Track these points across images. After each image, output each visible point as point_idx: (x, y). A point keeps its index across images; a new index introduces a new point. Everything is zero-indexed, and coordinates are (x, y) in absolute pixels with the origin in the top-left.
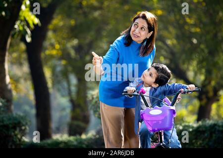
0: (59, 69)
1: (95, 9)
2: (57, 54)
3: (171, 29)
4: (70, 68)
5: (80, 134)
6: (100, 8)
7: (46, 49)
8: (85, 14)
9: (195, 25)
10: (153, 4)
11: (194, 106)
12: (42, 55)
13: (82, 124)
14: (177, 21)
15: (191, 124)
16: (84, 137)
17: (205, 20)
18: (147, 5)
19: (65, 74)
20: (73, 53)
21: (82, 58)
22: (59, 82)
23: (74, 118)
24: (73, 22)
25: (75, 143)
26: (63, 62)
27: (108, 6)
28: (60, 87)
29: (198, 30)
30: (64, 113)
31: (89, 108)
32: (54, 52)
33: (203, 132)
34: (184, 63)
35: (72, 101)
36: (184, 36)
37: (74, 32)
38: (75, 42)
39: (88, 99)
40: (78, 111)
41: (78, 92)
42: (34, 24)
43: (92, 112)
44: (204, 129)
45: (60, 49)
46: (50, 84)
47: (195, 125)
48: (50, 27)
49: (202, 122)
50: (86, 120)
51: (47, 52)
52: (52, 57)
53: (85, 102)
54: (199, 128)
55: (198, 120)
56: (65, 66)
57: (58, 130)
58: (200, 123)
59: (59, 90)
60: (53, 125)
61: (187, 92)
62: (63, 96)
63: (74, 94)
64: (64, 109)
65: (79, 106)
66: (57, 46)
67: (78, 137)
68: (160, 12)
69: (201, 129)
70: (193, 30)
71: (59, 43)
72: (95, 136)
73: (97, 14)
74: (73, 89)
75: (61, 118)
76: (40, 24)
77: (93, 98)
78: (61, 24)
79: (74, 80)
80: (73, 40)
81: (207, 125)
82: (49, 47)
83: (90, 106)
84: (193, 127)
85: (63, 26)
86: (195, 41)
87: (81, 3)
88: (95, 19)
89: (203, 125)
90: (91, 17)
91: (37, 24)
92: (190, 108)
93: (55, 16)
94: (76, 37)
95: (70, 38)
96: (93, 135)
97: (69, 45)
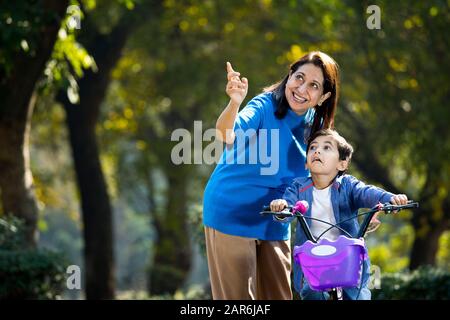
0: (130, 158)
1: (206, 38)
2: (129, 128)
3: (359, 81)
4: (153, 158)
5: (173, 292)
6: (217, 37)
7: (106, 118)
8: (187, 50)
9: (407, 74)
10: (323, 31)
11: (404, 238)
12: (99, 130)
13: (177, 273)
14: (372, 67)
15: (397, 275)
16: (179, 296)
17: (430, 64)
18: (311, 32)
19: (144, 169)
22: (131, 185)
23: (159, 259)
26: (140, 145)
27: (233, 33)
28: (133, 196)
29: (414, 84)
30: (140, 249)
31: (192, 239)
32: (122, 124)
33: (423, 292)
34: (384, 151)
35: (156, 224)
36: (384, 97)
37: (164, 84)
38: (166, 104)
39: (189, 222)
41: (169, 207)
42: (83, 68)
43: (196, 248)
44: (424, 286)
45: (135, 118)
46: (112, 190)
47: (406, 278)
48: (116, 73)
49: (421, 272)
50: (185, 264)
51: (108, 125)
52: (117, 133)
53: (183, 227)
54: (413, 283)
55: (412, 267)
56: (144, 153)
57: (128, 283)
58: (416, 273)
59: (130, 202)
60: (118, 273)
61: (391, 210)
62: (138, 213)
63: (161, 209)
64: (139, 240)
65: (170, 234)
66: (129, 113)
67: (168, 296)
68: (336, 46)
69: (417, 286)
70: (403, 84)
71: (133, 107)
72: (202, 296)
73: (209, 49)
74: (160, 199)
75: (133, 258)
76: (95, 68)
77: (199, 219)
78: (136, 67)
79: (160, 182)
80: (161, 100)
81: (431, 279)
82: (111, 113)
83: (193, 236)
84: (401, 282)
85: (139, 73)
86: (406, 106)
87: (177, 27)
88: (206, 59)
89: (421, 278)
90: (197, 54)
91: (90, 69)
92: (395, 242)
93: (125, 51)
94: (167, 94)
95: (154, 97)
96: (198, 294)
97: (152, 112)
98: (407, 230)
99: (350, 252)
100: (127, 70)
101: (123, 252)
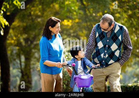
19: (19, 55)
22: (15, 60)
24: (25, 24)
40: (25, 77)
42: (5, 25)
45: (16, 40)
52: (11, 44)
56: (19, 50)
63: (23, 67)
65: (26, 74)
68: (77, 20)
71: (16, 36)
87: (30, 13)
94: (26, 33)
97: (21, 38)
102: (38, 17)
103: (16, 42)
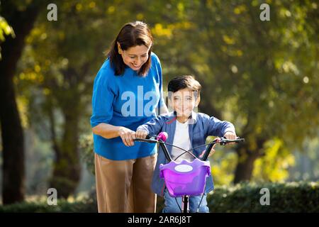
0: (38, 101)
2: (37, 79)
3: (202, 50)
4: (54, 101)
5: (66, 197)
6: (103, 15)
7: (22, 71)
8: (80, 24)
9: (235, 47)
10: (177, 14)
11: (230, 161)
12: (15, 80)
13: (70, 183)
14: (212, 40)
15: (224, 187)
16: (71, 200)
17: (251, 40)
18: (169, 15)
19: (48, 109)
20: (60, 78)
21: (73, 86)
22: (38, 120)
23: (57, 173)
24: (61, 35)
25: (58, 210)
26: (46, 92)
27: (114, 14)
28: (40, 127)
29: (239, 53)
30: (44, 165)
31: (81, 160)
32: (33, 76)
33: (243, 199)
34: (218, 100)
35: (55, 148)
36: (219, 62)
37: (64, 48)
38: (65, 63)
39: (80, 147)
40: (64, 162)
41: (65, 136)
42: (4, 35)
43: (84, 166)
44: (243, 195)
45: (41, 72)
46: (24, 122)
47: (232, 189)
48: (29, 40)
49: (241, 184)
50: (75, 176)
51: (22, 76)
52: (28, 83)
53: (75, 150)
54: (236, 192)
55: (235, 182)
56: (48, 97)
57: (34, 190)
58: (239, 186)
59: (37, 132)
60: (27, 183)
61: (225, 143)
62: (43, 140)
63: (59, 138)
64: (43, 159)
65: (66, 155)
66: (38, 68)
67: (63, 200)
68: (187, 25)
69: (238, 195)
70: (232, 53)
71: (41, 64)
72: (87, 200)
73: (96, 24)
74: (59, 130)
75: (38, 173)
76: (14, 35)
77: (87, 145)
78: (44, 36)
79: (60, 118)
80: (62, 60)
81: (248, 190)
82: (24, 67)
83: (82, 156)
84: (227, 192)
85: (45, 40)
86: (234, 69)
87: (74, 8)
88: (94, 31)
89: (242, 190)
90: (88, 28)
91: (10, 35)
92: (224, 164)
93: (36, 24)
94: (65, 56)
95: (56, 60)
96: (84, 198)
97: (55, 68)
98: (232, 156)
99: (199, 170)
100: (37, 38)
101: (31, 168)
102: (94, 16)
103: (41, 78)
